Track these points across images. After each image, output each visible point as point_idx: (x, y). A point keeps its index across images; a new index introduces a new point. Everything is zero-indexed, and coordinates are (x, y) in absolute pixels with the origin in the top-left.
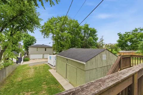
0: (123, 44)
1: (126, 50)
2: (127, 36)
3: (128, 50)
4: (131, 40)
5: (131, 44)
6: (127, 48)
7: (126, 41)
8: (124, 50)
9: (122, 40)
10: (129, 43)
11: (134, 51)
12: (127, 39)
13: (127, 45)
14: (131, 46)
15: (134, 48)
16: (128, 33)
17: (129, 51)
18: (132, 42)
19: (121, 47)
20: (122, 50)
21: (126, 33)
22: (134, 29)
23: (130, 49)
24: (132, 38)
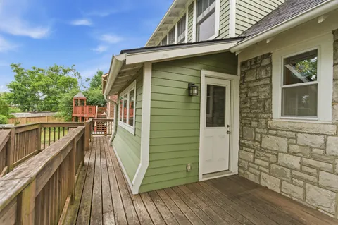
0: (27, 95)
1: (34, 112)
2: (36, 76)
3: (39, 112)
4: (45, 89)
5: (46, 98)
6: (35, 106)
7: (34, 90)
8: (28, 111)
9: (25, 84)
10: (41, 96)
11: (52, 113)
12: (37, 84)
13: (38, 100)
14: (46, 103)
15: (51, 107)
16: (39, 70)
17: (41, 115)
18: (48, 93)
19: (21, 103)
20: (24, 110)
21: (34, 68)
22: (52, 66)
23: (44, 110)
24: (47, 85)
